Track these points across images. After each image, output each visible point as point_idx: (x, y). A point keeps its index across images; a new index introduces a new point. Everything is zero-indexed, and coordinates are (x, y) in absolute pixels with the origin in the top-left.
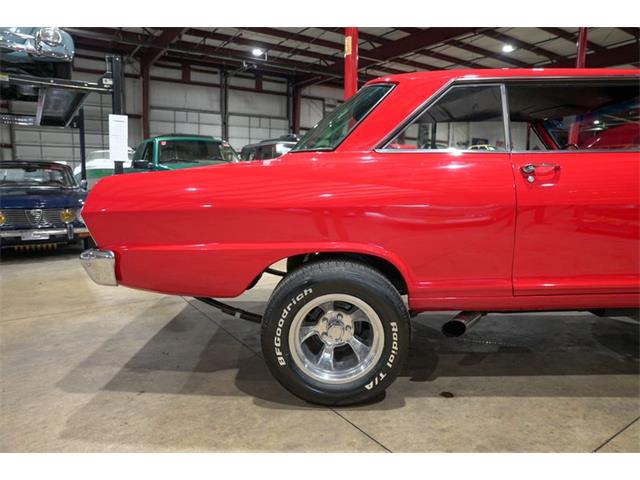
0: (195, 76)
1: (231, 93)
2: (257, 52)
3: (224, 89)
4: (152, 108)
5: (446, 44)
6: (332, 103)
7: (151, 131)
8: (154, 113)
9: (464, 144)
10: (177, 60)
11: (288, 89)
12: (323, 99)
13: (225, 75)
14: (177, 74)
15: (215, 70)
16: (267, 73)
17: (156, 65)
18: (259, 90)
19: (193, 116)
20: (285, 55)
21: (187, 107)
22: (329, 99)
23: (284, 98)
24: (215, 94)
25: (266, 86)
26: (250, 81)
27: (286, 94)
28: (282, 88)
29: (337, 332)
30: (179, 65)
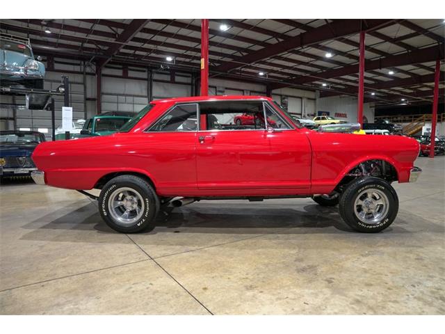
0: (131, 74)
1: (154, 84)
2: (169, 59)
3: (150, 81)
4: (103, 94)
5: (289, 52)
6: (221, 89)
7: (102, 109)
8: (104, 98)
9: (312, 115)
10: (120, 64)
11: (192, 81)
12: (216, 87)
13: (150, 72)
14: (120, 73)
15: (145, 69)
16: (178, 71)
17: (106, 67)
18: (173, 82)
19: (130, 99)
20: (188, 60)
21: (126, 93)
22: (219, 87)
23: (190, 87)
24: (144, 85)
25: (178, 79)
26: (166, 76)
27: (191, 84)
28: (188, 80)
29: (129, 205)
30: (121, 67)
